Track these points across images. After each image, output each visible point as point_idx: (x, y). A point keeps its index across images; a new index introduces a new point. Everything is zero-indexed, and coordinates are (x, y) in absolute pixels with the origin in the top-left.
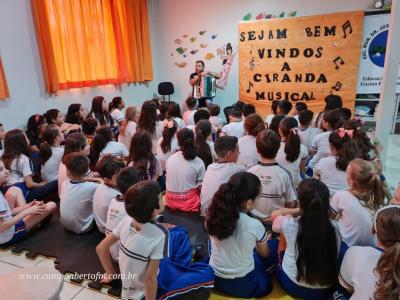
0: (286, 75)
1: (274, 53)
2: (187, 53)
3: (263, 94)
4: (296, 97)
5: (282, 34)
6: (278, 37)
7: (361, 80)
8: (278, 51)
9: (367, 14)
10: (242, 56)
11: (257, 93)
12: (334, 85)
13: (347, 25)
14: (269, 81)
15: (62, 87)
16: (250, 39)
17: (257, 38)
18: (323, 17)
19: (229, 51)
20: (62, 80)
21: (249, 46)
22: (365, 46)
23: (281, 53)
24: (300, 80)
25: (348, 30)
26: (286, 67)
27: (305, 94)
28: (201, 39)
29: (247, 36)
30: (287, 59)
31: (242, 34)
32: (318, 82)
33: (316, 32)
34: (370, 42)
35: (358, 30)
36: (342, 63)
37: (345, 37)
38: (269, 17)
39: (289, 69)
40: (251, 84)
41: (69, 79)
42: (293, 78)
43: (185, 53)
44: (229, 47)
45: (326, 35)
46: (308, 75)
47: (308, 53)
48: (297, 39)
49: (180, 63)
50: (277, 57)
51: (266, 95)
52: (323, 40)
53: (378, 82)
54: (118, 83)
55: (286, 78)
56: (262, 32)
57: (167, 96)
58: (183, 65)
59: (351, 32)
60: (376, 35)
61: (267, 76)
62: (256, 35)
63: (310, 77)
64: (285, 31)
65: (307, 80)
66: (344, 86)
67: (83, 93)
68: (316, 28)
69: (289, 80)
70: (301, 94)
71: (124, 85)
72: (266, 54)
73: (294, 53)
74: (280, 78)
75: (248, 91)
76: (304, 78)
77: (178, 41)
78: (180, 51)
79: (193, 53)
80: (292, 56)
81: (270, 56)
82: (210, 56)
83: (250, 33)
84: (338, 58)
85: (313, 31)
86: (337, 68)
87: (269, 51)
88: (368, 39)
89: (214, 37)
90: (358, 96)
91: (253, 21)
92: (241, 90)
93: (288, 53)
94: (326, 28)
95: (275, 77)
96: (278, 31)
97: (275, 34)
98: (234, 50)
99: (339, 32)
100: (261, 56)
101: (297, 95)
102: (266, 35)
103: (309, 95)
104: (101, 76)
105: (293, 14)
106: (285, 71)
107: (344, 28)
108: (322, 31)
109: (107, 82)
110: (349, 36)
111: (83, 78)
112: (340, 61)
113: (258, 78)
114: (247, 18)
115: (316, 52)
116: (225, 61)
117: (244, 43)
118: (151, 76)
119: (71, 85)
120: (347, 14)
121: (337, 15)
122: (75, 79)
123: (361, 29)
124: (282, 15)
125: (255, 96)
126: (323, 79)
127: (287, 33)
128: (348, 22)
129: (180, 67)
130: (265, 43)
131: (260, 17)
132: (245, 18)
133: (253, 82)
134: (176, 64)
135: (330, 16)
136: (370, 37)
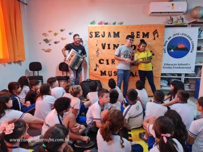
1: (112, 47)
2: (52, 43)
3: (105, 72)
5: (117, 35)
6: (114, 37)
7: (163, 65)
8: (114, 45)
9: (166, 26)
11: (101, 72)
13: (155, 32)
14: (108, 64)
16: (96, 36)
17: (101, 36)
18: (142, 26)
21: (96, 41)
22: (165, 45)
23: (116, 46)
25: (156, 35)
27: (132, 73)
28: (61, 35)
29: (94, 35)
31: (91, 33)
33: (138, 35)
34: (167, 43)
37: (154, 39)
38: (106, 24)
40: (97, 65)
43: (50, 43)
45: (143, 37)
47: (133, 47)
49: (46, 49)
50: (114, 49)
51: (107, 73)
53: (172, 66)
56: (104, 33)
57: (36, 72)
58: (49, 51)
59: (158, 36)
60: (171, 39)
61: (107, 60)
62: (100, 34)
64: (118, 33)
68: (137, 32)
72: (107, 47)
74: (116, 62)
75: (95, 70)
77: (45, 34)
78: (46, 41)
79: (56, 43)
81: (109, 48)
83: (96, 33)
85: (135, 34)
87: (109, 45)
89: (70, 34)
90: (162, 74)
91: (96, 25)
92: (90, 69)
94: (143, 33)
95: (113, 61)
96: (114, 33)
97: (112, 34)
100: (104, 48)
102: (107, 35)
103: (134, 73)
105: (122, 23)
107: (154, 35)
108: (141, 35)
110: (156, 38)
113: (102, 61)
114: (93, 23)
115: (137, 47)
117: (92, 39)
120: (155, 26)
121: (150, 26)
123: (163, 35)
124: (114, 24)
125: (100, 73)
127: (120, 34)
128: (156, 30)
129: (46, 51)
130: (106, 40)
131: (101, 23)
132: (91, 23)
133: (98, 64)
134: (43, 49)
135: (146, 26)
136: (167, 40)
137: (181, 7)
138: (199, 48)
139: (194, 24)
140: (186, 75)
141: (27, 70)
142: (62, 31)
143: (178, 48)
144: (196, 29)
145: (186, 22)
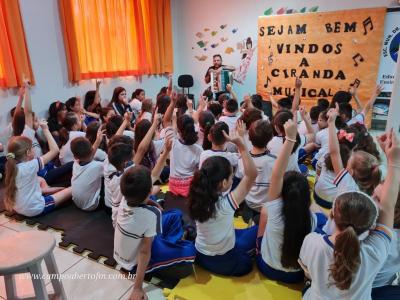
0: (304, 71)
1: (293, 49)
2: (208, 46)
3: (280, 89)
4: (313, 93)
6: (298, 33)
7: (380, 78)
8: (297, 47)
9: (389, 10)
10: (261, 50)
11: (275, 88)
12: (352, 82)
13: (368, 22)
14: (286, 76)
15: (84, 77)
16: (269, 34)
17: (277, 33)
18: (344, 13)
19: (249, 45)
20: (84, 71)
21: (268, 41)
22: (386, 44)
23: (299, 48)
24: (318, 76)
25: (369, 26)
26: (305, 62)
27: (322, 90)
28: (221, 33)
29: (266, 31)
30: (306, 55)
31: (262, 29)
32: (337, 78)
33: (337, 28)
34: (392, 38)
35: (380, 27)
36: (362, 60)
37: (365, 33)
38: (290, 12)
39: (307, 65)
40: (268, 79)
41: (91, 69)
42: (309, 71)
43: (206, 47)
44: (249, 41)
45: (346, 31)
46: (326, 72)
47: (327, 49)
48: (317, 34)
49: (201, 56)
50: (296, 52)
51: (283, 90)
52: (343, 37)
54: (138, 75)
55: (304, 74)
56: (282, 27)
57: (186, 89)
58: (203, 59)
59: (372, 28)
60: (398, 32)
61: (285, 71)
62: (275, 30)
63: (328, 74)
64: (305, 26)
65: (325, 77)
66: (362, 84)
68: (336, 23)
69: (306, 76)
70: (318, 91)
71: (145, 77)
72: (285, 49)
73: (313, 48)
74: (298, 74)
75: (266, 86)
76: (322, 74)
77: (199, 35)
78: (201, 44)
79: (213, 46)
80: (310, 51)
81: (288, 51)
82: (230, 50)
83: (269, 28)
84: (358, 55)
85: (333, 26)
86: (356, 65)
87: (288, 46)
88: (390, 36)
89: (234, 31)
91: (274, 15)
92: (258, 85)
93: (306, 49)
94: (346, 24)
95: (293, 72)
96: (298, 26)
97: (294, 29)
98: (254, 44)
99: (360, 28)
100: (280, 51)
101: (315, 91)
102: (285, 30)
103: (327, 91)
104: (122, 68)
105: (315, 10)
106: (304, 67)
107: (365, 25)
108: (343, 27)
109: (127, 73)
110: (369, 33)
112: (359, 58)
113: (276, 73)
114: (268, 12)
115: (335, 49)
116: (245, 56)
117: (263, 38)
119: (92, 75)
120: (368, 11)
121: (358, 11)
122: (97, 70)
123: (383, 24)
124: (303, 10)
126: (341, 75)
127: (307, 28)
128: (369, 18)
129: (200, 59)
130: (284, 39)
131: (280, 12)
133: (271, 77)
134: (196, 57)
135: (351, 12)
136: (392, 34)
142: (222, 27)
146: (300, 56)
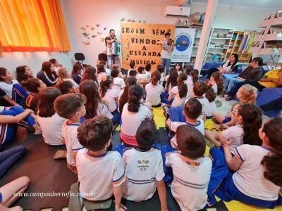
0: (144, 52)
1: (139, 41)
2: (90, 36)
5: (142, 31)
6: (141, 33)
8: (141, 40)
9: (177, 27)
10: (123, 41)
14: (136, 55)
16: (127, 32)
17: (131, 32)
18: (160, 25)
20: (4, 44)
21: (127, 36)
23: (142, 41)
24: (150, 55)
26: (144, 48)
27: (152, 61)
28: (97, 29)
29: (125, 30)
30: (145, 44)
31: (123, 29)
33: (157, 32)
34: (176, 40)
38: (134, 21)
42: (147, 54)
43: (88, 36)
47: (154, 42)
48: (149, 35)
49: (86, 42)
50: (140, 43)
52: (160, 37)
53: (178, 57)
54: (50, 50)
55: (145, 54)
56: (133, 29)
57: (81, 61)
58: (88, 44)
60: (178, 37)
61: (136, 52)
62: (130, 30)
63: (154, 54)
64: (144, 30)
67: (25, 56)
68: (157, 30)
72: (135, 41)
73: (148, 42)
74: (142, 54)
75: (127, 59)
76: (152, 54)
77: (83, 29)
78: (85, 35)
79: (93, 37)
81: (137, 42)
83: (127, 29)
87: (137, 39)
89: (105, 29)
92: (123, 59)
93: (145, 41)
94: (161, 31)
95: (140, 53)
96: (141, 29)
97: (139, 31)
100: (133, 42)
102: (135, 31)
103: (154, 62)
105: (145, 22)
106: (144, 50)
108: (160, 33)
111: (24, 44)
113: (132, 53)
117: (123, 34)
118: (70, 48)
120: (169, 26)
121: (165, 25)
123: (174, 33)
124: (140, 22)
126: (159, 55)
128: (170, 29)
129: (86, 44)
130: (134, 35)
131: (129, 21)
132: (122, 20)
133: (129, 55)
134: (83, 43)
135: (163, 25)
136: (176, 37)
137: (186, 11)
138: (194, 45)
139: (193, 26)
140: (185, 63)
141: (72, 61)
142: (97, 26)
143: (182, 44)
144: (194, 30)
145: (189, 24)
146: (142, 45)
